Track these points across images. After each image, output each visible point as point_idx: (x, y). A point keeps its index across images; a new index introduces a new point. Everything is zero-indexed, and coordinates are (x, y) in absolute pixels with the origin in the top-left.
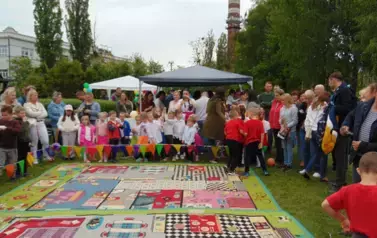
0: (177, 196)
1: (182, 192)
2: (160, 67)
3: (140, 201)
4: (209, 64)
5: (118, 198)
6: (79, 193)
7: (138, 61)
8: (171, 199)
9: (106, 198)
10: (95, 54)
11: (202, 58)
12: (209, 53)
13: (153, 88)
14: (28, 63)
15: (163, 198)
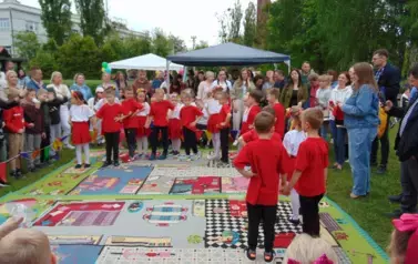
0: (215, 183)
1: (220, 179)
2: (181, 42)
3: (177, 188)
4: (236, 39)
5: (154, 185)
6: (113, 180)
7: (159, 37)
8: (209, 186)
9: (142, 186)
10: (108, 28)
11: (228, 32)
12: (236, 26)
13: (179, 68)
14: (33, 38)
15: (201, 185)
